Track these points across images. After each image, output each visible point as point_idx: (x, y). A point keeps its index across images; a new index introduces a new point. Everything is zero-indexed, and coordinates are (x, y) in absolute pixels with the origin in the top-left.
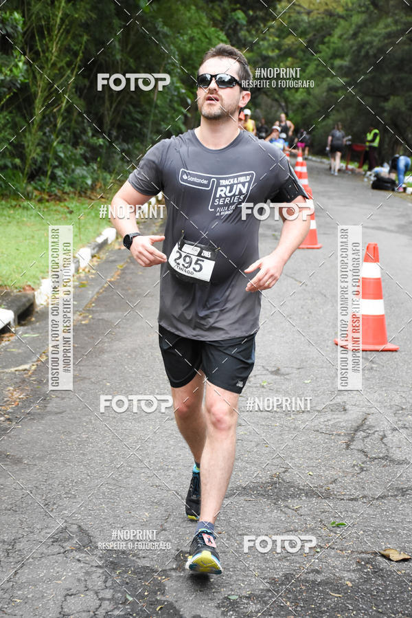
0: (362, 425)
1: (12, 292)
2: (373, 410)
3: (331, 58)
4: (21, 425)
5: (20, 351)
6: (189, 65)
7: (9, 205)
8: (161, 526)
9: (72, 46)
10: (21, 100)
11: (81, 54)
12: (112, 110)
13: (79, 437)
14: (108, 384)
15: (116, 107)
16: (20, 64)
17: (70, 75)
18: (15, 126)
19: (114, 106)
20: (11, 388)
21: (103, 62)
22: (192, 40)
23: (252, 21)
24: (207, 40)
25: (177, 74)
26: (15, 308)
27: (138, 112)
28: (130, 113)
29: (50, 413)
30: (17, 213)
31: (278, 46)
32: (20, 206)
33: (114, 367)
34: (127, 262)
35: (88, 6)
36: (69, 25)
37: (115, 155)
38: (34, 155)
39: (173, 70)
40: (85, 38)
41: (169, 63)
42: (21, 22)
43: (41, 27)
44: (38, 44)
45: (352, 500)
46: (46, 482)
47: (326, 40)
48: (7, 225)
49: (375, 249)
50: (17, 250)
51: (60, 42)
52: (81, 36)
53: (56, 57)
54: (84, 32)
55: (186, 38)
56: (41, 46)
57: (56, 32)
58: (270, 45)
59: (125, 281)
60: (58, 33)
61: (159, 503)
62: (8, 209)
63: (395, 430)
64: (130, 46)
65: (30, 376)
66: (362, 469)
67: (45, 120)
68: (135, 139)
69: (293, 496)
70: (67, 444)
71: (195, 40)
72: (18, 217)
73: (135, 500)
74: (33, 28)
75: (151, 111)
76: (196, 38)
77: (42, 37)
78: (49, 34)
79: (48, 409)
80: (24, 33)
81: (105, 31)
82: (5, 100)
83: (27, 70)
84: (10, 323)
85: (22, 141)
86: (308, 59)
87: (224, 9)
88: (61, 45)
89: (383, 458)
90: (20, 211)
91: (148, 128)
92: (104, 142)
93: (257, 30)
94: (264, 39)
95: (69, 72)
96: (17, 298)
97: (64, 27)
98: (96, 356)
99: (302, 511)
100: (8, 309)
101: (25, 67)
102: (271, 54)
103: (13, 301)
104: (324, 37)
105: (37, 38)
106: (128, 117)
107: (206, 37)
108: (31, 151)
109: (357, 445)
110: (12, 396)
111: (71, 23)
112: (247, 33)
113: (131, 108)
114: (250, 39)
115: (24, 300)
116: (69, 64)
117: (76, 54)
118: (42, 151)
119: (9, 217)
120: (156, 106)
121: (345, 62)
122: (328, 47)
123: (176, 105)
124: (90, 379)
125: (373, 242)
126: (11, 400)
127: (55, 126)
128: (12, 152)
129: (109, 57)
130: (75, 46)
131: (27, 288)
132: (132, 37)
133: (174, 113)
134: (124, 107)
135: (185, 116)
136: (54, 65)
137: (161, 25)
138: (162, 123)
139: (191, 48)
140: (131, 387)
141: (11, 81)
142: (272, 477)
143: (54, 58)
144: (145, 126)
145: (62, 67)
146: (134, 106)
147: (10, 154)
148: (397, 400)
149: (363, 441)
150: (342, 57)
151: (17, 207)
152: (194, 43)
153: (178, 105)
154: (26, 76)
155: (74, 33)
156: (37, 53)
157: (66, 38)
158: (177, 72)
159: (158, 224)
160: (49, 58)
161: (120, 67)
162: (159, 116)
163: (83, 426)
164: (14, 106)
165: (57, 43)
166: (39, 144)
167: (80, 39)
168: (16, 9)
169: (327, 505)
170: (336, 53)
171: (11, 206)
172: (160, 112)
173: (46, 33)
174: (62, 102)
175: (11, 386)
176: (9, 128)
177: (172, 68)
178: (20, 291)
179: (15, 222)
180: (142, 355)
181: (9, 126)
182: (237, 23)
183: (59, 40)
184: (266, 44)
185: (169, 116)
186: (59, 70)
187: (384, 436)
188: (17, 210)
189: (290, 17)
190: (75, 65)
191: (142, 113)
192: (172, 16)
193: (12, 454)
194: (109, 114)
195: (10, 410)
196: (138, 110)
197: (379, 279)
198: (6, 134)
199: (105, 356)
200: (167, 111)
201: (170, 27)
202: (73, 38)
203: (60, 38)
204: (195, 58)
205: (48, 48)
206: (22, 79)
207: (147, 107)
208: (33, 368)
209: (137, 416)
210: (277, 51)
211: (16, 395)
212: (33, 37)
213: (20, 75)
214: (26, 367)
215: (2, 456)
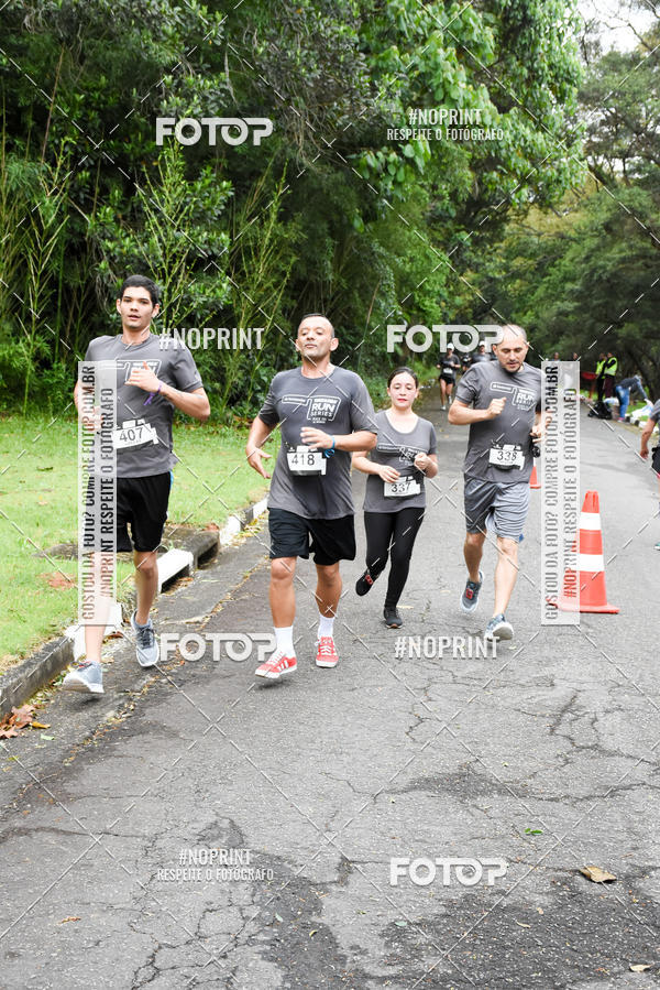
0: (571, 705)
1: (195, 531)
2: (584, 687)
3: (561, 282)
4: (184, 689)
5: (195, 599)
8: (326, 825)
9: (280, 266)
11: (288, 276)
16: (224, 285)
17: (277, 296)
23: (476, 242)
26: (195, 550)
29: (217, 676)
31: (506, 268)
35: (300, 227)
36: (278, 245)
40: (293, 259)
42: (228, 243)
43: (249, 247)
44: (244, 265)
45: (552, 800)
47: (557, 262)
49: (595, 497)
51: (267, 262)
52: (291, 256)
53: (263, 277)
54: (294, 252)
56: (248, 267)
57: (263, 253)
58: (496, 266)
60: (265, 254)
61: (326, 796)
63: (607, 712)
64: (342, 267)
65: (201, 630)
66: (567, 761)
69: (483, 793)
73: (299, 790)
74: (240, 249)
77: (249, 257)
78: (256, 254)
79: (216, 671)
80: (232, 254)
81: (316, 250)
83: (231, 292)
84: (188, 565)
86: (538, 282)
87: (448, 229)
88: (269, 266)
89: (592, 748)
93: (483, 251)
94: (490, 260)
95: (275, 293)
96: (199, 538)
97: (272, 247)
99: (492, 813)
100: (188, 550)
101: (229, 289)
102: (497, 276)
103: (193, 542)
104: (555, 259)
105: (243, 259)
109: (563, 729)
111: (280, 244)
112: (472, 254)
114: (475, 260)
115: (207, 540)
116: (276, 285)
117: (282, 275)
121: (577, 286)
122: (559, 270)
125: (593, 491)
126: (177, 658)
129: (319, 276)
130: (282, 266)
131: (211, 527)
132: (346, 258)
136: (260, 286)
137: (377, 245)
141: (213, 302)
142: (460, 767)
143: (260, 279)
145: (268, 288)
148: (614, 675)
149: (571, 724)
150: (573, 280)
154: (229, 298)
155: (283, 253)
156: (243, 274)
157: (274, 258)
160: (255, 279)
165: (265, 263)
167: (288, 259)
168: (225, 230)
169: (521, 805)
170: (568, 276)
173: (253, 253)
174: (267, 324)
178: (203, 530)
182: (460, 244)
184: (492, 265)
186: (265, 291)
187: (596, 720)
189: (518, 238)
190: (282, 286)
191: (354, 335)
192: (389, 236)
195: (174, 671)
197: (599, 531)
201: (388, 248)
202: (282, 258)
203: (267, 258)
205: (255, 269)
206: (225, 300)
208: (207, 620)
210: (504, 273)
212: (239, 258)
213: (223, 296)
214: (199, 619)
215: (157, 728)
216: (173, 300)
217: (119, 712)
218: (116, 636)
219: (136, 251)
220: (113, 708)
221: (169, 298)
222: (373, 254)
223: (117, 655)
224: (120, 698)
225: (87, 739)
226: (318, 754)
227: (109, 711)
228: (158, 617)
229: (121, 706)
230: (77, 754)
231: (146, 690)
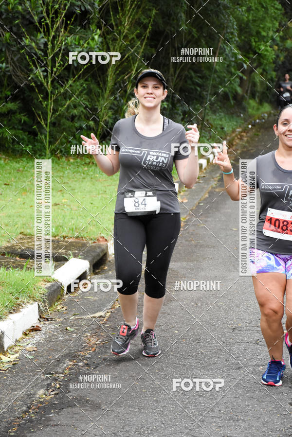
1: (88, 243)
4: (99, 371)
5: (96, 298)
6: (246, 32)
7: (83, 163)
9: (142, 20)
10: (96, 69)
11: (150, 27)
12: (176, 76)
13: (152, 384)
14: (177, 332)
15: (179, 73)
16: (96, 37)
17: (140, 46)
18: (89, 92)
19: (178, 72)
20: (89, 334)
21: (169, 32)
22: (249, 10)
24: (263, 9)
25: (235, 42)
26: (90, 258)
27: (199, 77)
28: (191, 78)
30: (91, 169)
32: (93, 163)
33: (181, 315)
34: (189, 214)
37: (177, 116)
38: (106, 118)
39: (231, 38)
40: (154, 12)
41: (228, 33)
43: (116, 3)
44: (112, 18)
46: (123, 428)
48: (82, 182)
50: (92, 204)
51: (131, 17)
52: (150, 10)
53: (128, 30)
54: (153, 7)
55: (244, 8)
56: (115, 20)
57: (128, 8)
59: (188, 233)
60: (130, 8)
62: (83, 166)
65: (105, 323)
67: (116, 86)
68: (195, 101)
70: (142, 391)
71: (253, 10)
72: (92, 173)
74: (108, 5)
75: (210, 76)
76: (254, 8)
77: (116, 12)
78: (122, 9)
80: (100, 9)
81: (172, 4)
82: (82, 70)
83: (102, 43)
84: (86, 271)
85: (95, 105)
88: (132, 19)
90: (93, 167)
91: (207, 91)
92: (168, 105)
95: (139, 43)
96: (92, 249)
97: (135, 3)
98: (164, 305)
100: (84, 259)
101: (100, 40)
103: (88, 252)
105: (111, 13)
106: (189, 82)
107: (263, 7)
108: (103, 115)
110: (90, 342)
113: (193, 74)
115: (98, 250)
116: (139, 36)
117: (145, 27)
118: (113, 114)
119: (84, 173)
120: (216, 71)
123: (233, 70)
124: (160, 326)
126: (88, 345)
127: (126, 91)
128: (87, 115)
129: (174, 27)
130: (144, 19)
131: (101, 239)
133: (230, 77)
134: (186, 73)
135: (241, 78)
136: (126, 37)
138: (220, 87)
139: (247, 17)
140: (198, 335)
143: (126, 31)
144: (204, 89)
145: (133, 38)
146: (195, 72)
147: (85, 117)
151: (91, 164)
152: (252, 12)
153: (235, 69)
154: (101, 48)
155: (144, 8)
157: (137, 12)
158: (235, 40)
159: (217, 179)
160: (122, 31)
161: (184, 36)
162: (218, 80)
163: (155, 373)
164: (89, 74)
165: (129, 17)
166: (110, 108)
167: (149, 13)
171: (85, 163)
172: (219, 77)
173: (120, 8)
174: (132, 70)
175: (89, 332)
176: (85, 94)
177: (231, 36)
178: (94, 242)
179: (89, 178)
180: (207, 304)
181: (85, 92)
183: (131, 15)
185: (226, 79)
186: (130, 41)
188: (91, 167)
190: (145, 37)
191: (202, 78)
193: (92, 399)
194: (172, 79)
195: (88, 356)
196: (198, 74)
198: (82, 99)
199: (173, 304)
200: (225, 75)
202: (143, 13)
203: (132, 12)
204: (252, 27)
205: (121, 22)
207: (206, 72)
208: (108, 315)
209: (205, 365)
211: (93, 341)
212: (108, 12)
213: (96, 46)
214: (102, 314)
215: (82, 401)
216: (57, 50)
217: (48, 390)
218: (35, 329)
219: (20, 8)
220: (42, 387)
221: (53, 48)
222: (219, 5)
223: (38, 344)
224: (47, 378)
225: (25, 412)
226: (218, 420)
227: (39, 390)
228: (67, 314)
229: (49, 385)
230: (19, 425)
231: (67, 372)
